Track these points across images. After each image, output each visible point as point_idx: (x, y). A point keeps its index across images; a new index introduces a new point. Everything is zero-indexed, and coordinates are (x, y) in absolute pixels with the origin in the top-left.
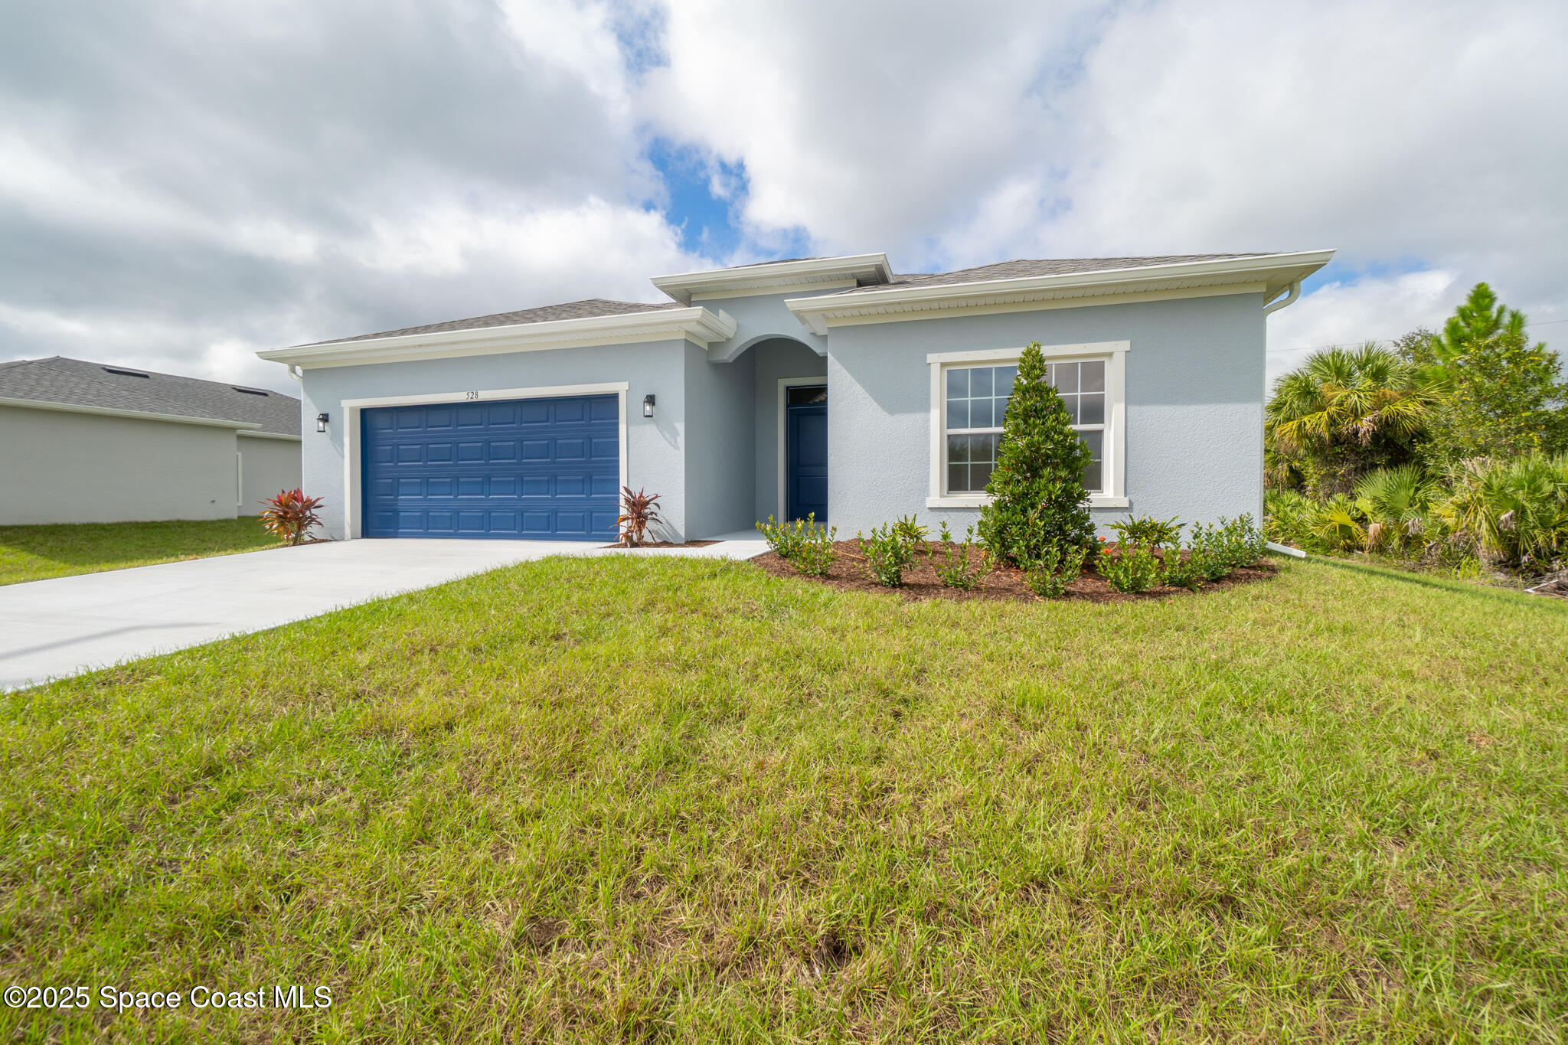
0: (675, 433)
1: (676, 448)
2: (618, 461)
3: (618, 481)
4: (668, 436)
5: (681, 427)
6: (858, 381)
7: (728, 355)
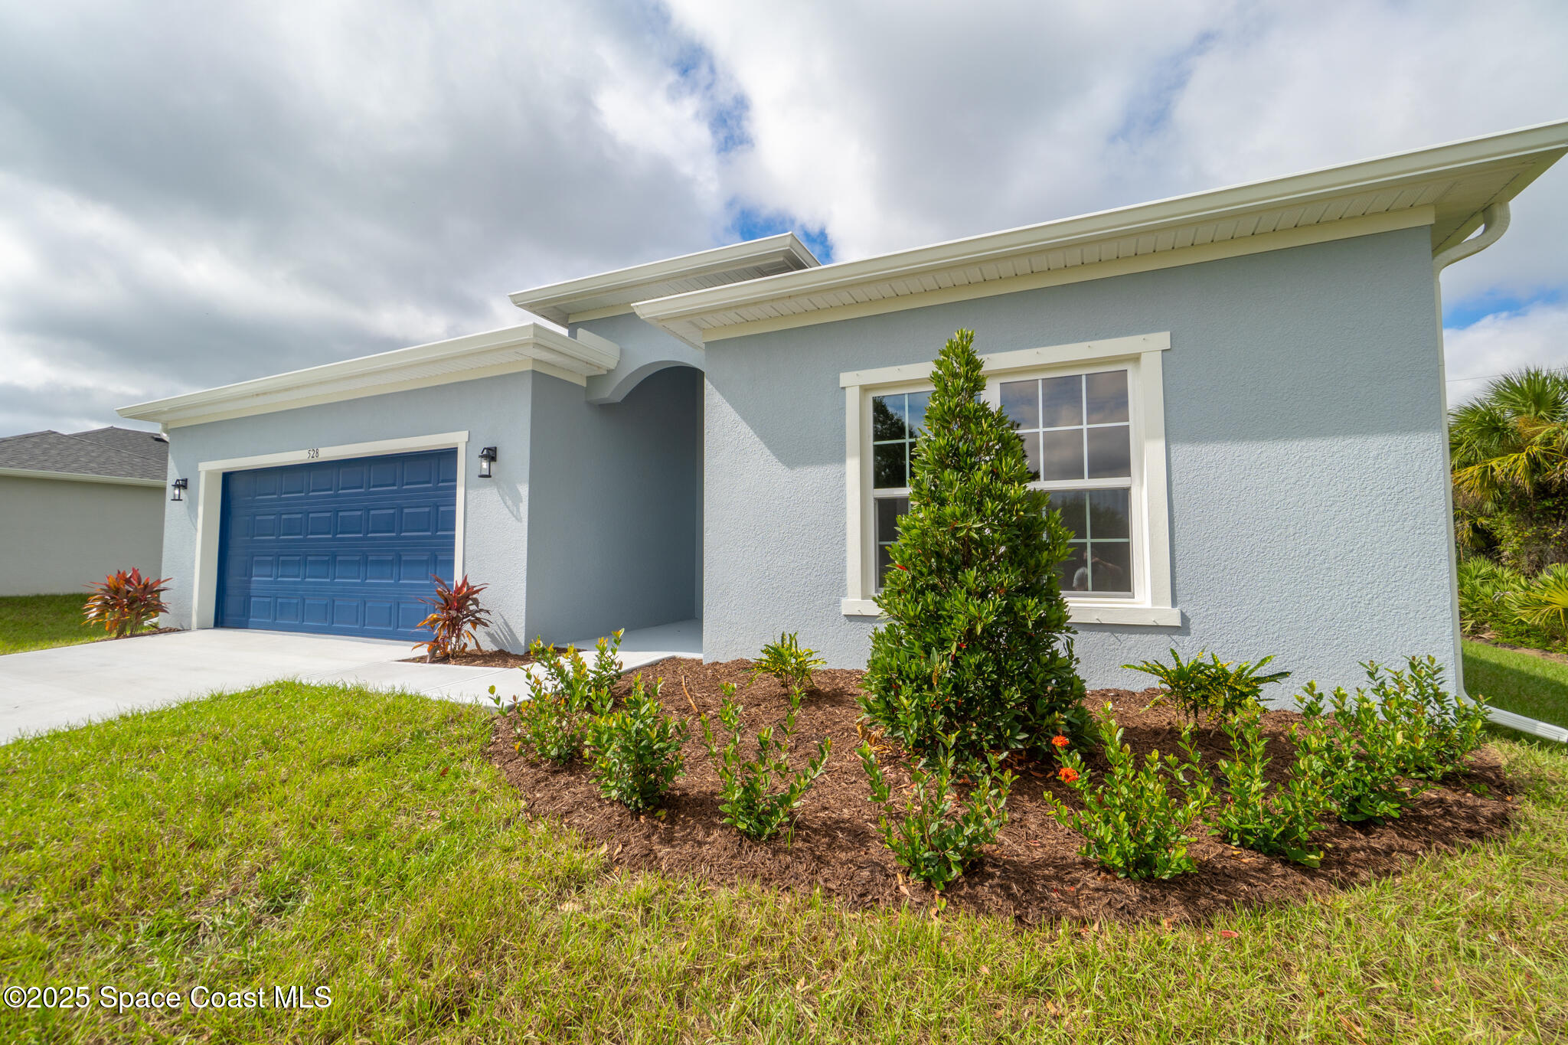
0: (517, 498)
1: (519, 520)
2: (453, 537)
3: (450, 563)
4: (509, 503)
5: (524, 490)
6: (744, 418)
7: (611, 392)
